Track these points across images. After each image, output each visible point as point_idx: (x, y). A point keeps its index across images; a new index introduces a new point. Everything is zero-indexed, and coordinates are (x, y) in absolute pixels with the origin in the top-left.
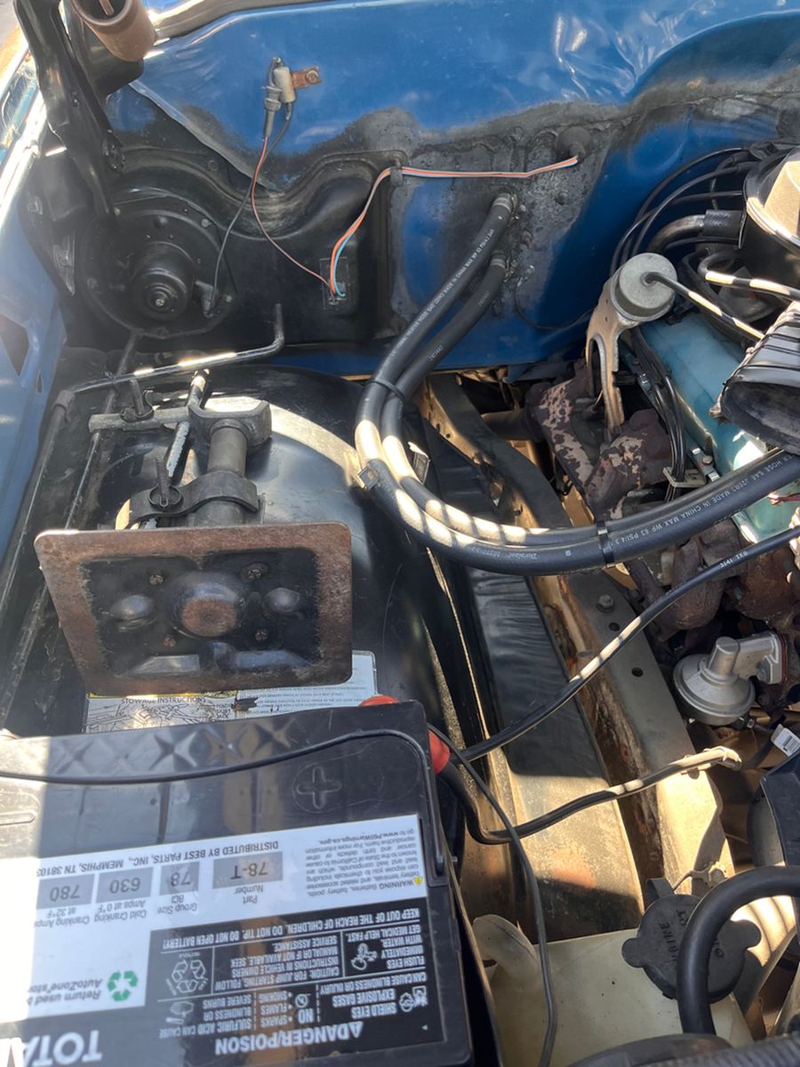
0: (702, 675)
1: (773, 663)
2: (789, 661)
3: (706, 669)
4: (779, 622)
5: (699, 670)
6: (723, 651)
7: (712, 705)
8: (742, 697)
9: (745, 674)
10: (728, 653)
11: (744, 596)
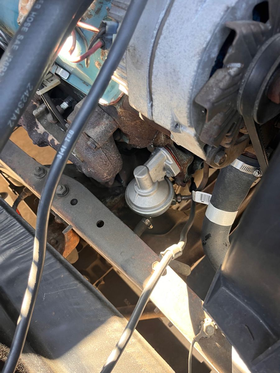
0: (139, 195)
1: (170, 164)
2: (178, 158)
3: (139, 190)
4: (159, 141)
5: (136, 192)
6: (140, 177)
7: (154, 207)
8: (166, 192)
9: (160, 178)
10: (143, 177)
11: (129, 140)
